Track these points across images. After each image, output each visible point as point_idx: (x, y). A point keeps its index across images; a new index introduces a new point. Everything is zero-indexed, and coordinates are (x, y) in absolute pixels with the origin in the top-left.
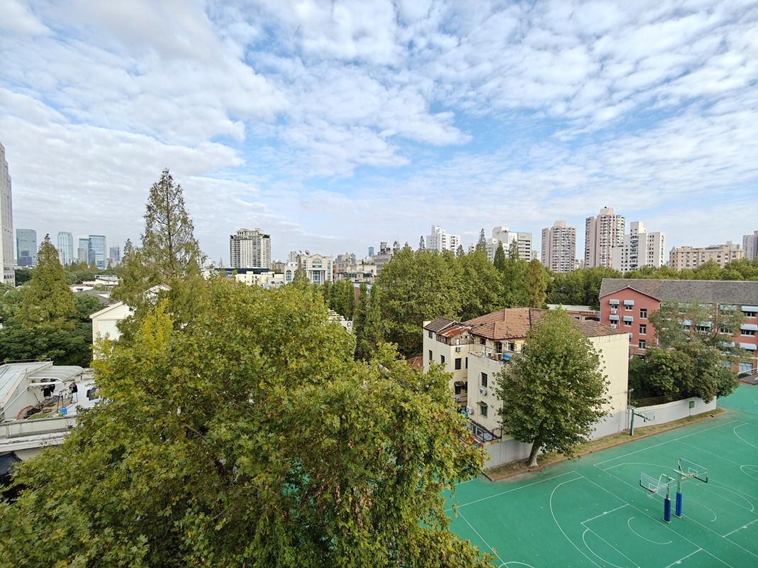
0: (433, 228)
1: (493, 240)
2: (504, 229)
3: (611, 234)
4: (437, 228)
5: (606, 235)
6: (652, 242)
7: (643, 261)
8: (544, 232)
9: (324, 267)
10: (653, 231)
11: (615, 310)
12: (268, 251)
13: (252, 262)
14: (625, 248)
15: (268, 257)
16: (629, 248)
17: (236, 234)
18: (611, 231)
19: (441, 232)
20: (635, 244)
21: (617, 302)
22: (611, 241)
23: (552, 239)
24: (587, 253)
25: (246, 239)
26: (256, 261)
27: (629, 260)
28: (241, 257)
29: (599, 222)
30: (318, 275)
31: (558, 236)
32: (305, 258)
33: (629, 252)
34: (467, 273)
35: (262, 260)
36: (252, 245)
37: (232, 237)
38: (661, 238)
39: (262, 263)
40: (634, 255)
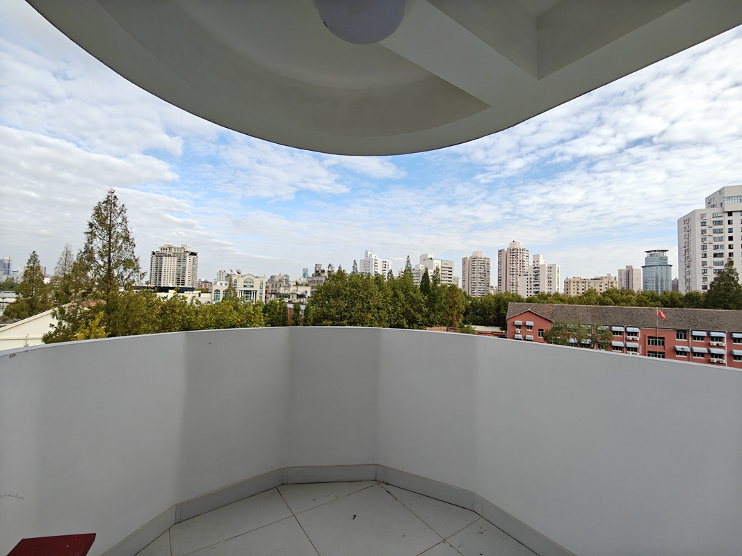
0: (366, 252)
1: (421, 266)
2: (429, 256)
3: (519, 265)
4: (370, 253)
5: (514, 265)
6: (550, 273)
7: (544, 289)
8: (464, 260)
9: (256, 287)
10: (551, 263)
11: (518, 330)
12: (194, 269)
13: (175, 280)
14: (529, 277)
15: (194, 275)
16: (533, 277)
17: (159, 250)
18: (519, 262)
19: (373, 257)
20: (537, 274)
21: (520, 323)
22: (519, 270)
23: (471, 267)
24: (500, 280)
25: (169, 256)
26: (180, 279)
27: (533, 287)
28: (163, 275)
29: (509, 254)
30: (249, 295)
31: (475, 265)
32: (236, 278)
33: (533, 280)
34: (396, 295)
35: (186, 279)
36: (176, 262)
37: (154, 253)
38: (557, 269)
39: (186, 282)
40: (536, 283)
